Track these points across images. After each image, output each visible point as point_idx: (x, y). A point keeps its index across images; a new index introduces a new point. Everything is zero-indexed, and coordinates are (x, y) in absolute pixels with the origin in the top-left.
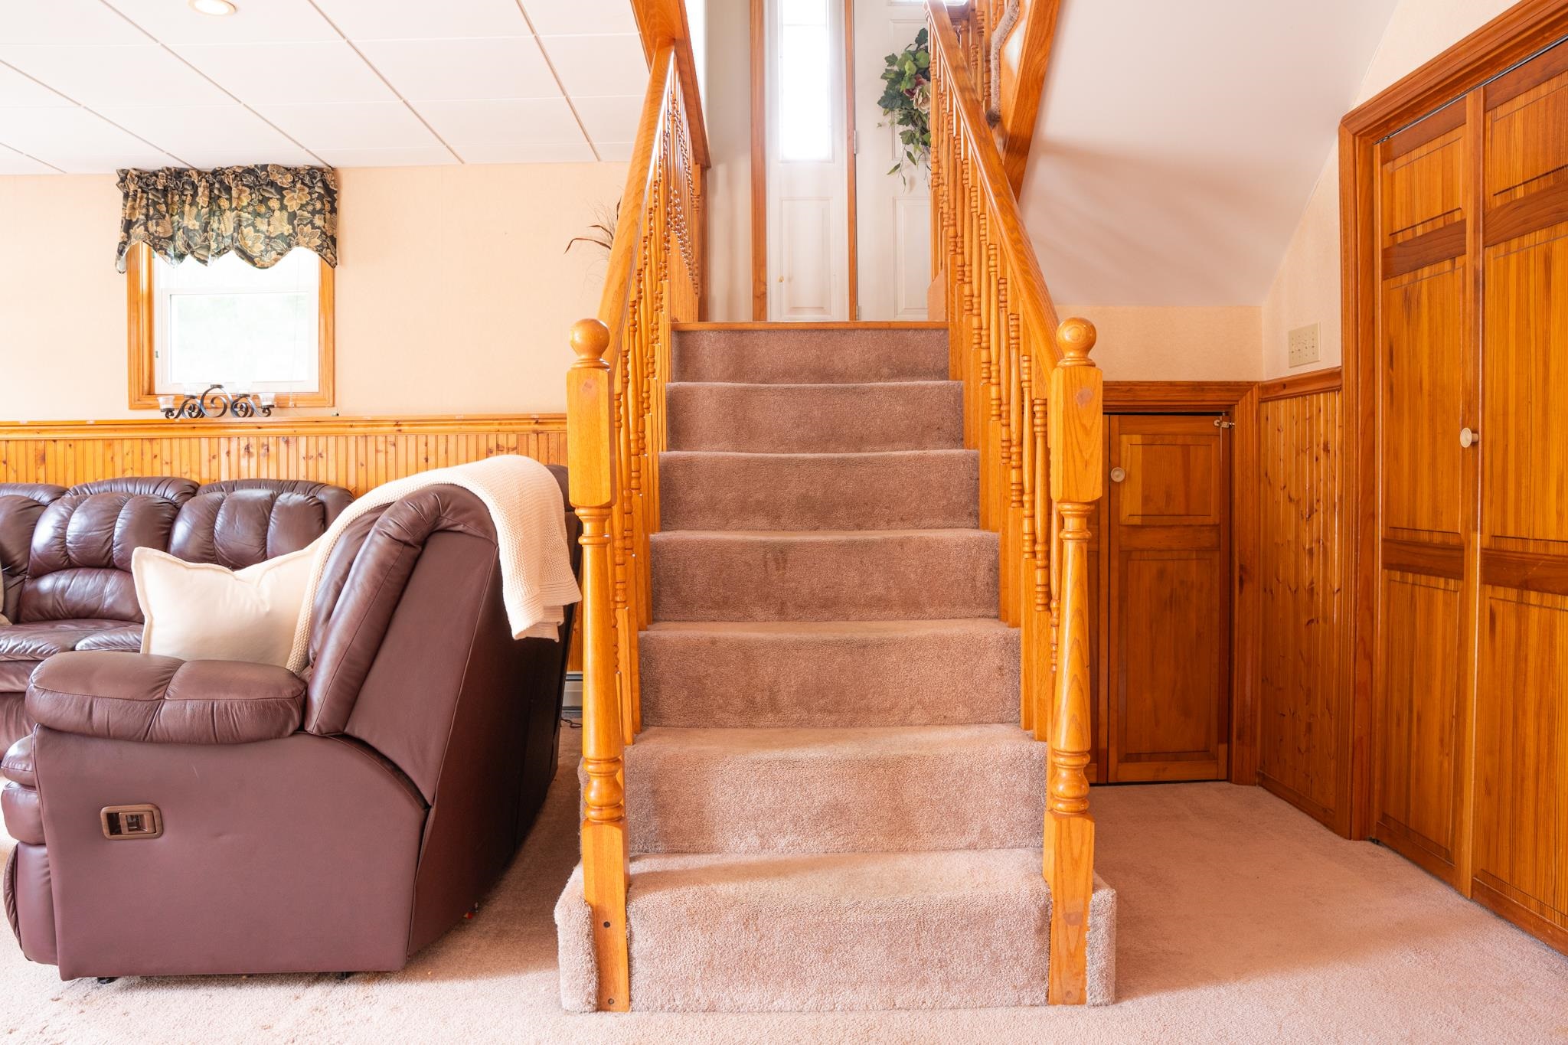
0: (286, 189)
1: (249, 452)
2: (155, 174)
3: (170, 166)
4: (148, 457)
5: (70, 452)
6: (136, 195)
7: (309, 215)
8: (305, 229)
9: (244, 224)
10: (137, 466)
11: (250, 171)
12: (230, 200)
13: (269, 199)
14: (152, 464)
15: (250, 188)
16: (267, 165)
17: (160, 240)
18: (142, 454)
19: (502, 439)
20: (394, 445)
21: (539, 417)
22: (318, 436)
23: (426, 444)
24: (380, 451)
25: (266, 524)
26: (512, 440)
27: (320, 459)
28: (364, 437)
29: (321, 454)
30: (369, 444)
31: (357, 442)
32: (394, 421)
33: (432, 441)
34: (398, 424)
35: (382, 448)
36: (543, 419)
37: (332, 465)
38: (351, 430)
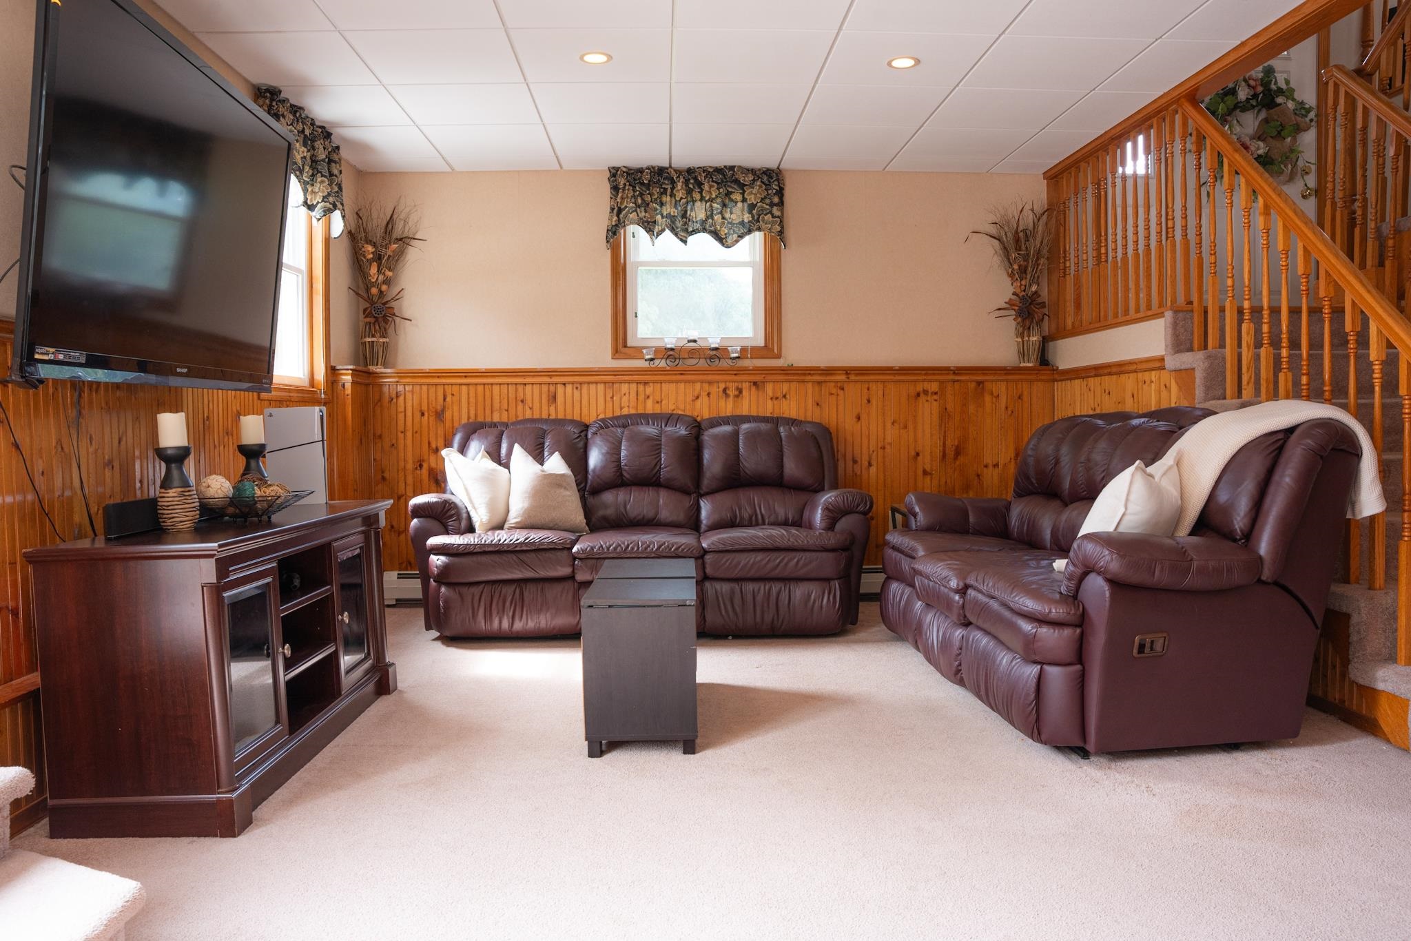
0: (747, 185)
1: (726, 394)
2: (641, 171)
3: (654, 165)
4: (642, 397)
5: (577, 393)
6: (624, 187)
7: (768, 207)
8: (766, 218)
9: (715, 212)
10: (632, 404)
11: (718, 170)
12: (701, 193)
13: (732, 193)
14: (645, 402)
15: (718, 183)
16: (734, 167)
17: (648, 224)
18: (637, 395)
19: (927, 386)
20: (843, 389)
21: (955, 369)
22: (782, 381)
23: (868, 389)
24: (832, 394)
25: (781, 450)
26: (934, 387)
27: (784, 399)
28: (819, 383)
29: (785, 396)
30: (823, 388)
31: (813, 386)
32: (845, 370)
33: (873, 387)
34: (847, 374)
35: (834, 391)
36: (959, 371)
37: (793, 404)
38: (809, 378)
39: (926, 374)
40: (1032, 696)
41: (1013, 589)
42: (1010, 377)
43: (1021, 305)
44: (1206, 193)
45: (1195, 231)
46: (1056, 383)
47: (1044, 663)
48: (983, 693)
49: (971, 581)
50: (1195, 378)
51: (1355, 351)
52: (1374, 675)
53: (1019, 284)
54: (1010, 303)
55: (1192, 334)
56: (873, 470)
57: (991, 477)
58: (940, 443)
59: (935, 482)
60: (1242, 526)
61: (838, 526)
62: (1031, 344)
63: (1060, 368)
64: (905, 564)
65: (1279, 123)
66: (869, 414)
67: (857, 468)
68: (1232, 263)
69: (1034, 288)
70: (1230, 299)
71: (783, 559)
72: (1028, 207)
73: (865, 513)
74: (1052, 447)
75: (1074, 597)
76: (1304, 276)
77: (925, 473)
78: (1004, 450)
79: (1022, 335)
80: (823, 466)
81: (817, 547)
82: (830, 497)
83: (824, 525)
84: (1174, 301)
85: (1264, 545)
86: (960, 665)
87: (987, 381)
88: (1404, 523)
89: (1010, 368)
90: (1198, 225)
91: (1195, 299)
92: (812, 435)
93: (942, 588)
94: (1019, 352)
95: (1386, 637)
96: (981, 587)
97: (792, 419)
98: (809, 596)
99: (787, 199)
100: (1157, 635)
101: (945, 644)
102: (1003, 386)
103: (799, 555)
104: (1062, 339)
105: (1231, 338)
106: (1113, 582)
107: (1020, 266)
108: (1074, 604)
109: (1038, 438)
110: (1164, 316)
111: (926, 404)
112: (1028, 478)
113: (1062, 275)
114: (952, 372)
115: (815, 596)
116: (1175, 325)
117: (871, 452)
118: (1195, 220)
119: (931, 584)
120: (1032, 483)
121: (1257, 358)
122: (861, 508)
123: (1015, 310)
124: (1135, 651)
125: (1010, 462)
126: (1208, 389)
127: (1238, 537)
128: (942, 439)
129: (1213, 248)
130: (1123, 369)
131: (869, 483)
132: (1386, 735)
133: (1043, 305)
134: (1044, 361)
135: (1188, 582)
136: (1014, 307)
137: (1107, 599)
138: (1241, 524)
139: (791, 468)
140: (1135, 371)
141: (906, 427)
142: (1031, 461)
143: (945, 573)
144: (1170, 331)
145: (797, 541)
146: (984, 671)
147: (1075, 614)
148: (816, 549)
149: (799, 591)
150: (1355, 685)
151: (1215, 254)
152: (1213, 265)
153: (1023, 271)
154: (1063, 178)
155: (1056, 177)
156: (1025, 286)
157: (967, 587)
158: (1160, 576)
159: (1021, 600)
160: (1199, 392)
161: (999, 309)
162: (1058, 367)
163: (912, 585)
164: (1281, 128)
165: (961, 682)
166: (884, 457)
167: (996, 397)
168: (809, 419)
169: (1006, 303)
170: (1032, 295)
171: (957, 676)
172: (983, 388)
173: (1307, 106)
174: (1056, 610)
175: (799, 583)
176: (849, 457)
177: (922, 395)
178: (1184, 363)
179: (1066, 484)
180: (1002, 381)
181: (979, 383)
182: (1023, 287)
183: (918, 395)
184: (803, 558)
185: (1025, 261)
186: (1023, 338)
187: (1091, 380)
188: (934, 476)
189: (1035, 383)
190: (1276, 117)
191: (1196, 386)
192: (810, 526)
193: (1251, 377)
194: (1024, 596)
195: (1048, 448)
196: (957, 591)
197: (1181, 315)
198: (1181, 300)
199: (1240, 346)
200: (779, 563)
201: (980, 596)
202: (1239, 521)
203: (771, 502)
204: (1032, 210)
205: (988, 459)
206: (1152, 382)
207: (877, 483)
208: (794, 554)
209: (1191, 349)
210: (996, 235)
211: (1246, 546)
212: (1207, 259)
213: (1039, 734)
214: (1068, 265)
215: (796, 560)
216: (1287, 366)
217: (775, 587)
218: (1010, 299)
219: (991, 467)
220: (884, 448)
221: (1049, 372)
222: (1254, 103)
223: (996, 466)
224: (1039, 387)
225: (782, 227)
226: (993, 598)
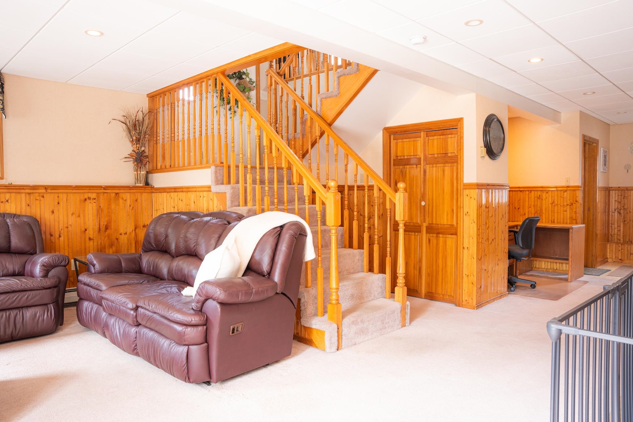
19: (90, 195)
20: (43, 197)
21: (105, 187)
22: (5, 193)
23: (58, 197)
24: (37, 200)
25: (9, 233)
26: (94, 196)
27: (7, 202)
28: (29, 194)
29: (7, 201)
30: (32, 197)
31: (26, 196)
32: (44, 187)
33: (61, 195)
34: (46, 189)
35: (38, 198)
36: (106, 188)
37: (13, 206)
38: (23, 191)
39: (89, 189)
40: (185, 362)
41: (169, 309)
42: (132, 191)
43: (137, 156)
44: (216, 111)
45: (225, 132)
46: (153, 193)
47: (189, 345)
48: (152, 360)
49: (140, 304)
50: (226, 197)
51: (297, 190)
52: (311, 323)
53: (136, 146)
54: (131, 155)
55: (223, 177)
56: (62, 239)
57: (123, 239)
58: (97, 224)
59: (95, 244)
60: (267, 270)
61: (50, 274)
62: (141, 175)
63: (155, 187)
64: (93, 292)
65: (244, 86)
66: (58, 211)
67: (52, 238)
68: (242, 148)
69: (143, 149)
70: (241, 163)
71: (18, 297)
72: (141, 110)
73: (65, 266)
74: (163, 229)
75: (200, 311)
76: (275, 157)
77: (90, 239)
78: (129, 226)
79: (137, 170)
80: (35, 239)
81: (39, 287)
82: (45, 259)
83: (41, 274)
84: (213, 162)
85: (277, 277)
86: (136, 345)
87: (120, 193)
88: (319, 261)
89: (132, 187)
90: (226, 129)
91: (224, 161)
92: (28, 223)
93: (121, 307)
94: (136, 179)
95: (313, 306)
96: (148, 307)
97: (13, 214)
98: (35, 315)
99: (5, 90)
100: (239, 324)
101: (125, 335)
102: (128, 195)
103: (28, 293)
104: (156, 173)
105: (242, 180)
106: (222, 304)
107: (136, 138)
108: (202, 315)
109: (155, 224)
110: (210, 168)
111: (90, 205)
112: (150, 243)
113: (155, 143)
114: (103, 188)
115: (39, 315)
116: (216, 172)
117: (60, 230)
118: (224, 127)
119: (114, 305)
120: (152, 246)
121: (254, 190)
122: (63, 263)
123: (133, 158)
124: (231, 333)
125: (132, 231)
126: (232, 202)
127: (265, 274)
128: (98, 222)
129: (233, 140)
130: (189, 190)
131: (59, 246)
132: (316, 345)
133: (147, 157)
134: (147, 184)
135: (252, 298)
136: (133, 157)
137: (219, 312)
138: (267, 269)
139: (16, 242)
140: (196, 191)
141: (79, 216)
142: (152, 235)
143: (124, 300)
144: (214, 175)
145: (27, 286)
146: (153, 349)
147: (204, 320)
148: (39, 288)
149: (28, 313)
150: (303, 327)
151: (234, 143)
152: (233, 147)
153: (138, 140)
154: (157, 98)
155: (153, 97)
156: (139, 147)
157: (137, 307)
158: (241, 298)
159: (175, 315)
160: (228, 203)
161: (126, 158)
162: (154, 186)
163: (101, 305)
164: (244, 88)
165: (137, 354)
166: (68, 232)
167: (125, 200)
168: (23, 214)
169: (128, 155)
170: (142, 152)
171: (135, 351)
172: (118, 196)
173: (253, 81)
174: (194, 319)
175: (28, 309)
176: (48, 233)
177: (87, 200)
178: (221, 190)
179: (173, 247)
180: (127, 193)
181: (117, 194)
182: (137, 148)
183: (86, 200)
184: (31, 294)
185: (139, 135)
186: (137, 172)
187: (172, 194)
188: (94, 240)
189: (144, 194)
190: (243, 83)
191: (227, 200)
192: (32, 275)
193: (251, 198)
194: (177, 313)
195: (161, 230)
196: (132, 309)
197: (218, 168)
198: (218, 162)
199: (246, 183)
200: (16, 299)
201: (147, 312)
202: (265, 267)
203: (3, 262)
204: (142, 111)
205: (122, 231)
206: (204, 197)
207: (64, 246)
208: (24, 293)
209: (222, 184)
210: (124, 121)
211: (269, 278)
212: (230, 145)
213: (189, 379)
214: (158, 139)
215: (26, 296)
216: (268, 194)
217: (13, 313)
218: (131, 153)
219: (123, 235)
220: (68, 227)
221: (150, 189)
222: (234, 76)
223: (126, 234)
224: (145, 196)
225: (4, 106)
226: (155, 313)
